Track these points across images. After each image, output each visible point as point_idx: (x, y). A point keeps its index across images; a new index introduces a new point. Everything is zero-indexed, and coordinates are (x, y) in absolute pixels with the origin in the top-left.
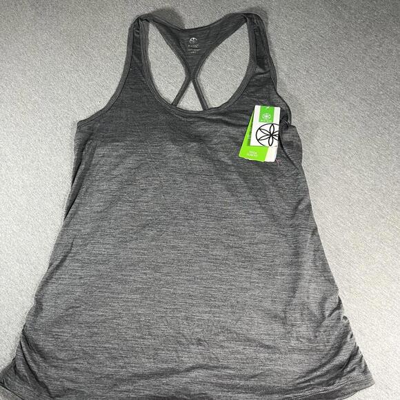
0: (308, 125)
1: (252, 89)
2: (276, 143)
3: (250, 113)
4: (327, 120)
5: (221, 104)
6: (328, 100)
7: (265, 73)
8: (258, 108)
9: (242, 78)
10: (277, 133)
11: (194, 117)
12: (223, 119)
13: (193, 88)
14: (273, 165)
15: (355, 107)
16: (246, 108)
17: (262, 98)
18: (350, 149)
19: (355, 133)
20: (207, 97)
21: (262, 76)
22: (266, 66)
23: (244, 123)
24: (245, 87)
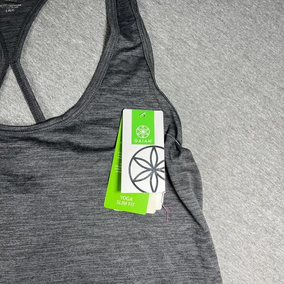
0: (207, 139)
1: (116, 79)
2: (162, 184)
3: (116, 124)
4: (233, 129)
5: (66, 109)
6: (233, 92)
7: (134, 48)
8: (128, 114)
9: (97, 58)
10: (163, 165)
11: (22, 139)
12: (72, 140)
13: (15, 80)
14: (160, 216)
15: (271, 101)
16: (109, 114)
17: (133, 94)
18: (269, 174)
19: (274, 148)
20: (40, 97)
21: (129, 53)
22: (135, 36)
23: (109, 144)
24: (103, 75)
